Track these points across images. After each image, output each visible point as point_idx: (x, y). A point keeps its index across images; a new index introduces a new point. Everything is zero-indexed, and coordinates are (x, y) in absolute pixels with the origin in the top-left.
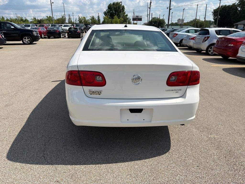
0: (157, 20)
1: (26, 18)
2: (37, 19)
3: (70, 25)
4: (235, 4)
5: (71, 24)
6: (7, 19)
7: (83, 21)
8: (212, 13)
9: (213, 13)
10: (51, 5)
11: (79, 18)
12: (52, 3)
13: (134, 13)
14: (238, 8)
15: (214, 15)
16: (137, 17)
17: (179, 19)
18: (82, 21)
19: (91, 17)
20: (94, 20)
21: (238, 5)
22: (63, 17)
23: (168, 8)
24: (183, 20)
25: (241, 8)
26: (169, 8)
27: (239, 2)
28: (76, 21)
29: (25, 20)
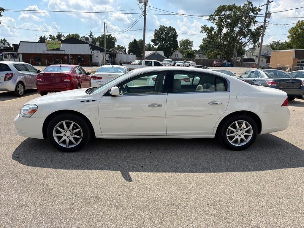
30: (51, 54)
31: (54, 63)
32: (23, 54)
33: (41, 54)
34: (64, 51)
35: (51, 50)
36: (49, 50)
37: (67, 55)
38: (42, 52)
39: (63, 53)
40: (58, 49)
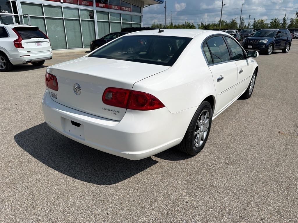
1: (192, 24)
2: (204, 24)
3: (235, 30)
5: (237, 30)
6: (175, 25)
7: (259, 25)
10: (222, 7)
11: (255, 21)
12: (223, 5)
18: (257, 25)
19: (272, 20)
20: (276, 24)
22: (233, 21)
28: (249, 25)
29: (192, 26)
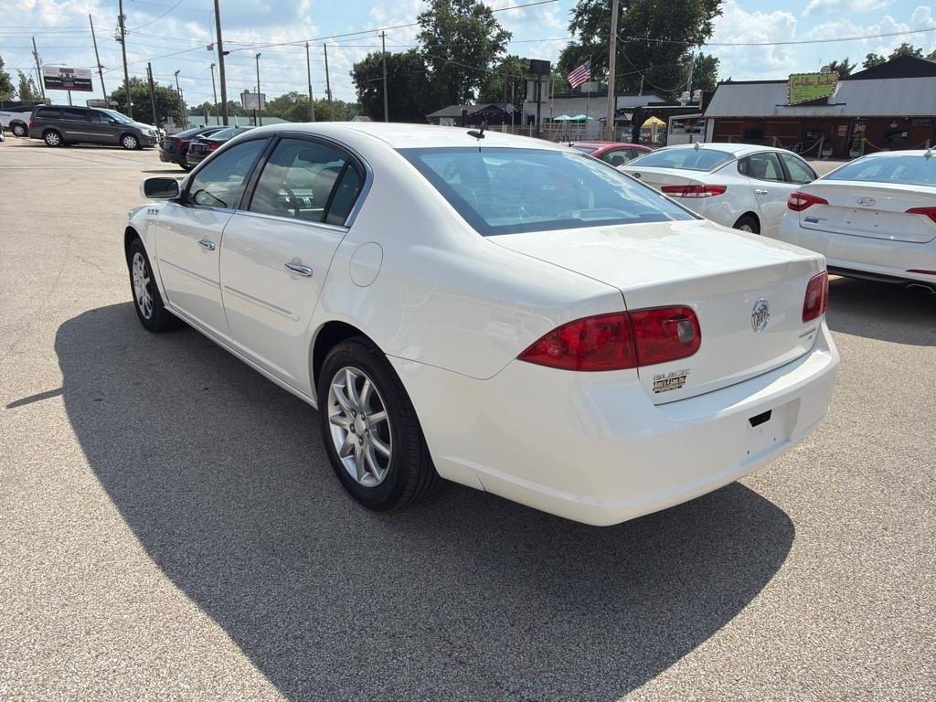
0: (144, 90)
4: (415, 51)
8: (351, 74)
9: (355, 76)
13: (35, 54)
14: (426, 64)
15: (358, 82)
16: (68, 75)
17: (247, 92)
21: (427, 57)
23: (210, 48)
24: (260, 96)
25: (435, 63)
26: (216, 47)
27: (425, 47)
30: (797, 119)
31: (800, 147)
32: (717, 120)
33: (767, 119)
34: (841, 107)
35: (798, 105)
36: (793, 106)
37: (850, 121)
38: (769, 113)
39: (835, 112)
40: (823, 102)
